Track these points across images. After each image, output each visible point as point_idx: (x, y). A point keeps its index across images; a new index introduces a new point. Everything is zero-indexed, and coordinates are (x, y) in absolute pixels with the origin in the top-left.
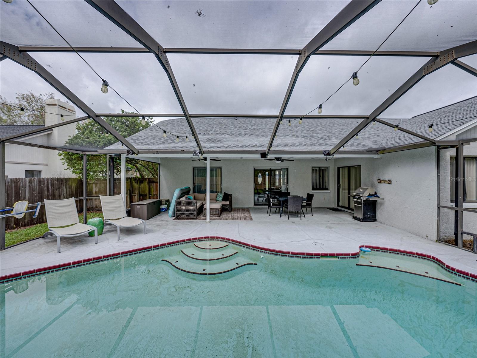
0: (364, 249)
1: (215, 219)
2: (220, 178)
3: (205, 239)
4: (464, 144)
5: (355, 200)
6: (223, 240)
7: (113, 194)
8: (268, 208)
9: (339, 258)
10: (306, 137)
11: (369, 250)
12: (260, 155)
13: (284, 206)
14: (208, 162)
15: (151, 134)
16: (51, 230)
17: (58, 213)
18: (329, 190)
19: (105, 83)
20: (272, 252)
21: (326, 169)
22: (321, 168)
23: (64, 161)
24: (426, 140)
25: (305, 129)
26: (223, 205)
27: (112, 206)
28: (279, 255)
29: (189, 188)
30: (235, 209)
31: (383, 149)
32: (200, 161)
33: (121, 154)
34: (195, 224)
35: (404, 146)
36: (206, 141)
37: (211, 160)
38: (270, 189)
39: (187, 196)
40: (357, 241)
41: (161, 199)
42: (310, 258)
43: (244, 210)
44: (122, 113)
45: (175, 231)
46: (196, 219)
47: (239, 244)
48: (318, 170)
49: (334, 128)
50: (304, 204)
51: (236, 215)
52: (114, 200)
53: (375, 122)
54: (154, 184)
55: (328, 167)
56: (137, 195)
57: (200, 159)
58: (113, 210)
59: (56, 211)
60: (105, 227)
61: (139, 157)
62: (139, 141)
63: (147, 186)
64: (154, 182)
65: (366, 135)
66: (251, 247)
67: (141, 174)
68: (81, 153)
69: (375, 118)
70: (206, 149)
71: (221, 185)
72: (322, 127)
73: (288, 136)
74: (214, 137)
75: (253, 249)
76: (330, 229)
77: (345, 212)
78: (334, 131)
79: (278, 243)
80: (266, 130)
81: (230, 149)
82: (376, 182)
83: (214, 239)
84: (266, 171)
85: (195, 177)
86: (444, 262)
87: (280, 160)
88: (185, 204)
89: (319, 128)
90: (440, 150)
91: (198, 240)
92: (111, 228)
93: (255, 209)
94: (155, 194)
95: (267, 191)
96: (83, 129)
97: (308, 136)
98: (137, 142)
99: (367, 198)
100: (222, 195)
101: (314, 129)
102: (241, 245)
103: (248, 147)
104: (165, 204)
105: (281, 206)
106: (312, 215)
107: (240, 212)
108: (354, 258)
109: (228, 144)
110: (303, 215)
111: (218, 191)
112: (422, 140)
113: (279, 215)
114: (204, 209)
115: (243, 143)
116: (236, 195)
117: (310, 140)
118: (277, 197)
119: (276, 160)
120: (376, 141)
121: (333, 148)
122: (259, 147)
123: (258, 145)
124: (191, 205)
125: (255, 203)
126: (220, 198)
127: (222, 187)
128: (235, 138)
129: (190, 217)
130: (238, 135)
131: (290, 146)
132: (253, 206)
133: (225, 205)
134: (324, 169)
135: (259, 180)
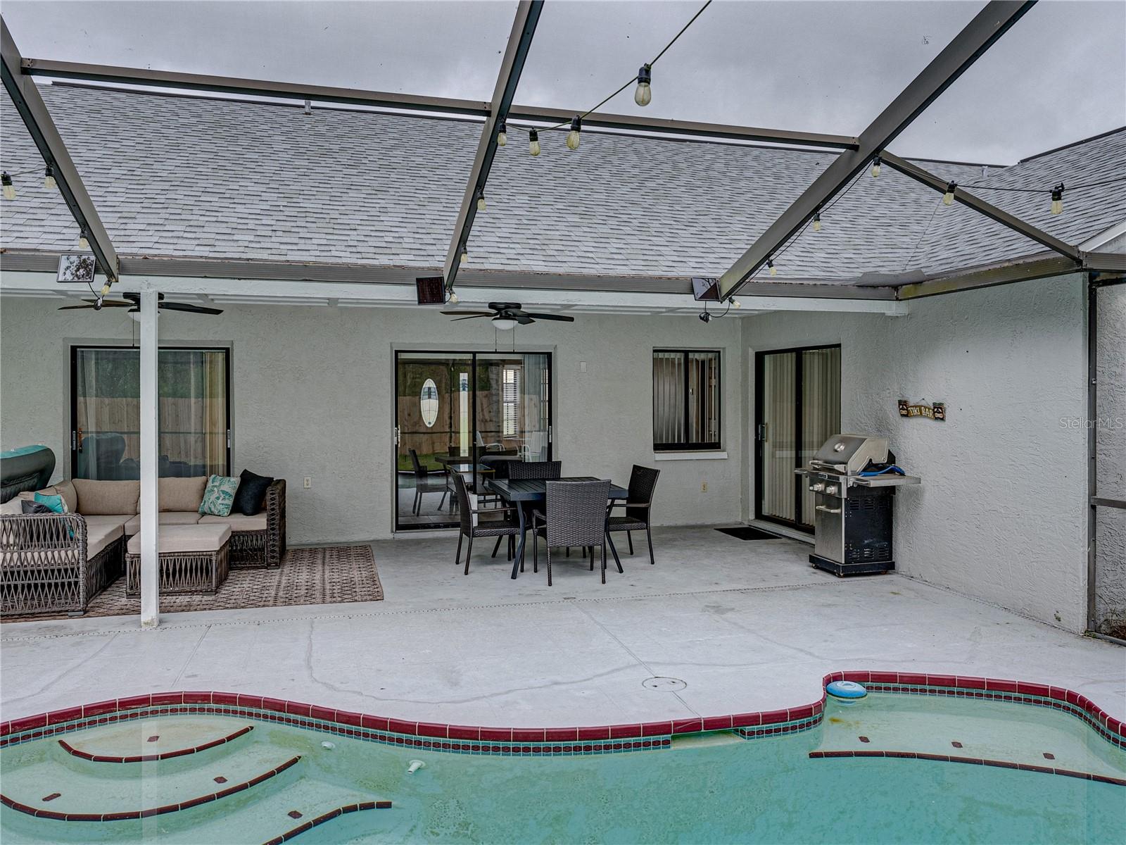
0: (840, 686)
1: (187, 608)
2: (220, 401)
3: (124, 712)
5: (819, 487)
6: (223, 707)
8: (461, 537)
9: (743, 733)
10: (625, 217)
11: (856, 687)
12: (415, 288)
13: (531, 527)
14: (148, 318)
18: (724, 451)
20: (461, 742)
21: (710, 360)
22: (691, 356)
24: (1054, 248)
25: (624, 183)
26: (235, 534)
28: (496, 749)
29: (48, 452)
30: (303, 550)
31: (916, 279)
32: (99, 309)
34: (76, 638)
35: (986, 269)
36: (137, 207)
37: (161, 306)
38: (478, 454)
39: (30, 496)
40: (818, 657)
42: (627, 746)
43: (342, 552)
46: (85, 612)
47: (307, 719)
48: (679, 365)
49: (742, 184)
50: (619, 512)
51: (303, 576)
53: (879, 165)
55: (719, 352)
57: (101, 303)
65: (861, 221)
66: (362, 729)
69: (880, 148)
70: (135, 251)
71: (226, 437)
72: (693, 176)
73: (548, 209)
74: (182, 191)
75: (374, 737)
76: (716, 617)
77: (783, 540)
78: (742, 199)
79: (492, 695)
80: (450, 174)
81: (265, 256)
82: (893, 411)
83: (178, 706)
85: (80, 399)
86: (1103, 709)
87: (515, 315)
88: (17, 534)
89: (684, 179)
90: (1099, 289)
91: (87, 720)
93: (401, 544)
95: (464, 461)
97: (637, 212)
99: (859, 477)
100: (231, 485)
102: (314, 720)
103: (359, 249)
105: (518, 526)
106: (653, 563)
107: (324, 564)
108: (801, 726)
109: (257, 227)
110: (611, 562)
111: (211, 466)
112: (1041, 248)
113: (510, 567)
114: (128, 560)
115: (336, 227)
116: (307, 481)
117: (641, 228)
118: (503, 484)
119: (496, 314)
120: (894, 246)
121: (730, 266)
122: (408, 251)
123: (406, 240)
124: (51, 540)
125: (399, 518)
126: (220, 501)
127: (234, 445)
128: (292, 205)
129: (46, 603)
130: (310, 188)
131: (555, 253)
132: (392, 532)
133: (248, 533)
134: (703, 362)
135: (427, 408)
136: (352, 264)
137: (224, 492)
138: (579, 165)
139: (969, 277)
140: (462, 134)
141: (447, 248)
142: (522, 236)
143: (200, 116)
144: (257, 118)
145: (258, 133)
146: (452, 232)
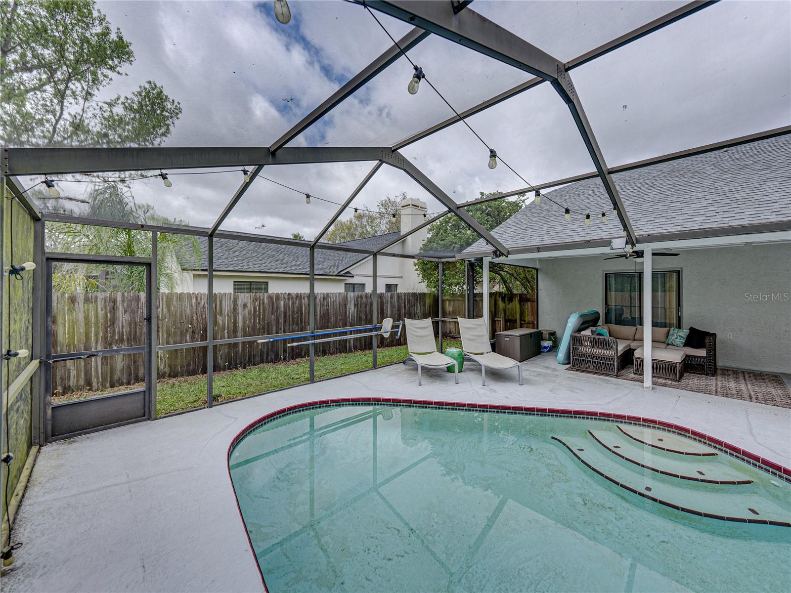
1: (665, 385)
3: (645, 423)
6: (697, 438)
7: (472, 317)
14: (647, 260)
15: (524, 221)
16: (411, 356)
17: (417, 336)
19: (493, 154)
23: (419, 272)
26: (687, 356)
27: (472, 333)
29: (598, 313)
32: (627, 258)
33: (484, 258)
34: (616, 386)
36: (640, 215)
37: (653, 254)
39: (594, 329)
41: (540, 329)
43: (757, 375)
44: (481, 197)
45: (573, 391)
46: (617, 376)
47: (757, 464)
52: (474, 325)
54: (529, 303)
56: (503, 321)
57: (628, 255)
58: (472, 340)
59: (415, 333)
60: (465, 363)
61: (510, 260)
62: (507, 236)
63: (518, 306)
64: (529, 299)
67: (508, 288)
68: (437, 260)
70: (643, 233)
71: (678, 311)
74: (660, 204)
83: (671, 429)
85: (608, 292)
88: (590, 342)
91: (628, 421)
92: (471, 365)
94: (530, 320)
96: (437, 228)
98: (505, 236)
100: (684, 333)
102: (764, 466)
104: (548, 338)
107: (745, 380)
109: (706, 213)
111: (670, 323)
114: (634, 359)
115: (761, 203)
116: (730, 335)
124: (604, 346)
126: (678, 340)
127: (683, 315)
128: (726, 198)
129: (602, 370)
130: (736, 187)
133: (695, 357)
136: (779, 221)
137: (680, 336)
143: (662, 170)
144: (694, 163)
145: (696, 169)
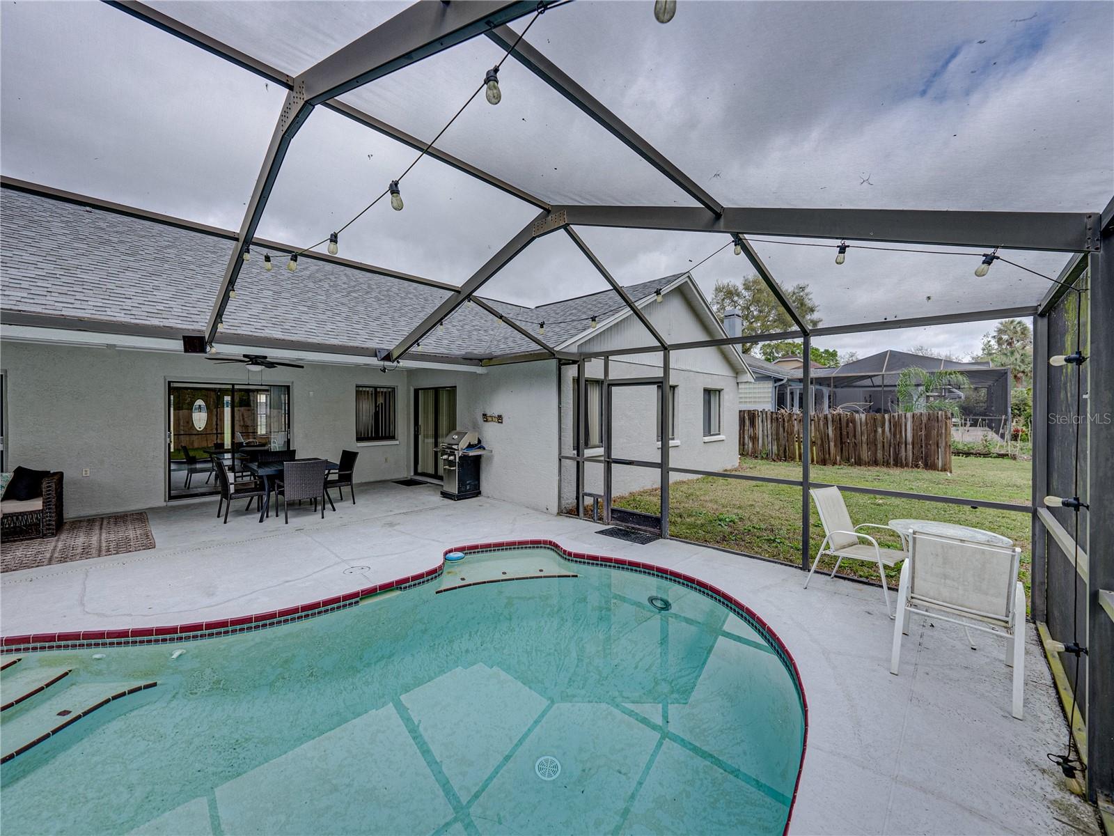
0: (452, 555)
4: (585, 360)
5: (445, 457)
8: (221, 500)
9: (401, 588)
10: (337, 311)
11: (460, 554)
12: (182, 342)
13: (273, 490)
18: (397, 440)
20: (213, 631)
21: (390, 392)
22: (378, 390)
24: (544, 348)
25: (338, 292)
26: (6, 516)
28: (240, 631)
30: (80, 521)
31: (489, 357)
38: (236, 447)
40: (442, 542)
42: (333, 609)
43: (120, 519)
47: (78, 642)
48: (372, 394)
49: (407, 301)
50: (334, 477)
51: (79, 541)
53: (469, 301)
55: (394, 389)
66: (130, 639)
69: (470, 294)
72: (379, 293)
73: (287, 301)
75: (141, 642)
76: (390, 529)
77: (429, 484)
78: (406, 309)
79: (239, 597)
82: (480, 419)
84: (224, 392)
87: (262, 362)
89: (374, 294)
90: (561, 367)
93: (174, 508)
95: (227, 451)
97: (345, 309)
99: (465, 451)
101: (360, 294)
102: (86, 641)
103: (133, 313)
105: (265, 490)
106: (354, 503)
107: (101, 529)
108: (432, 579)
109: (31, 288)
110: (328, 506)
112: (539, 347)
113: (259, 515)
115: (112, 295)
116: (86, 471)
117: (347, 318)
118: (254, 466)
119: (249, 361)
120: (481, 340)
121: (397, 344)
122: (177, 318)
123: (175, 310)
125: (172, 492)
127: (7, 448)
128: (70, 275)
130: (88, 265)
131: (290, 328)
132: (165, 501)
133: (23, 514)
134: (385, 393)
135: (198, 418)
136: (126, 322)
138: (309, 277)
139: (511, 358)
140: (225, 247)
141: (208, 318)
142: (266, 315)
145: (35, 218)
146: (212, 308)
